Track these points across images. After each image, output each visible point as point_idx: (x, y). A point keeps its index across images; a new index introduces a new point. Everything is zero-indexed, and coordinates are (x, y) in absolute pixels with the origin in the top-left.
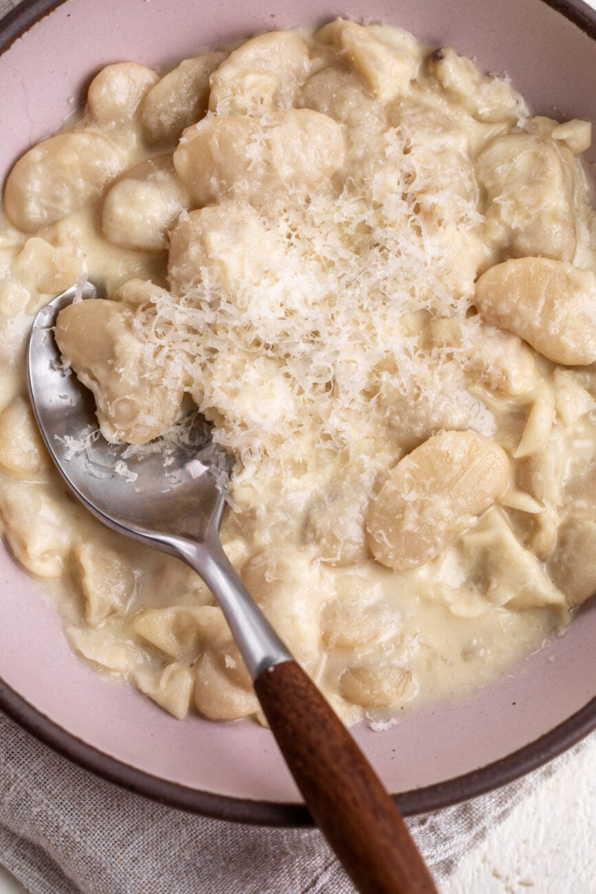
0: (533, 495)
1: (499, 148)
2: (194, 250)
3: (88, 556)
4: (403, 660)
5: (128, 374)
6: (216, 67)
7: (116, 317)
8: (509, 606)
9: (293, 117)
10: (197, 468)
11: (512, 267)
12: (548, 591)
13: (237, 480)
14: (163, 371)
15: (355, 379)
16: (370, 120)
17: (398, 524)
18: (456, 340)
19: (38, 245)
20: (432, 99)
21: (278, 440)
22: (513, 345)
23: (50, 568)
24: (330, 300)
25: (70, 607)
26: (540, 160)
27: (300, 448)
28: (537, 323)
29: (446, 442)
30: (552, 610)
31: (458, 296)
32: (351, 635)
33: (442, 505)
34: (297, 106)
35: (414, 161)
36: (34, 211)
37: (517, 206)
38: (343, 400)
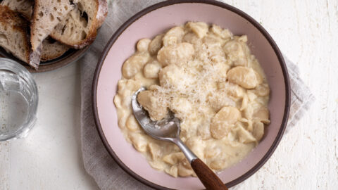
0: (246, 118)
1: (228, 44)
2: (164, 76)
3: (151, 146)
4: (223, 158)
5: (154, 105)
6: (163, 36)
7: (150, 94)
8: (244, 143)
9: (181, 44)
10: (172, 123)
11: (234, 69)
12: (252, 138)
13: (181, 124)
14: (161, 103)
15: (203, 99)
16: (198, 42)
17: (217, 129)
18: (224, 87)
19: (131, 81)
20: (212, 36)
21: (189, 115)
22: (237, 86)
23: (144, 150)
24: (196, 83)
25: (149, 158)
26: (237, 45)
27: (194, 115)
28: (241, 81)
29: (225, 109)
30: (254, 143)
31: (223, 77)
32: (211, 154)
33: (226, 123)
34: (182, 42)
35: (209, 50)
36: (129, 74)
37: (233, 56)
38: (201, 104)
